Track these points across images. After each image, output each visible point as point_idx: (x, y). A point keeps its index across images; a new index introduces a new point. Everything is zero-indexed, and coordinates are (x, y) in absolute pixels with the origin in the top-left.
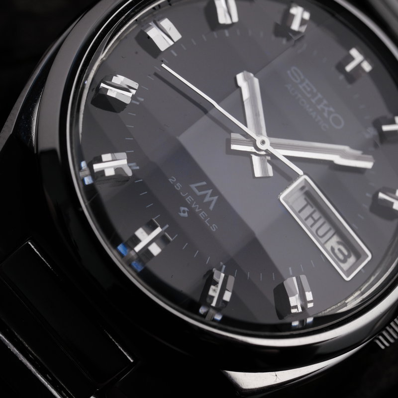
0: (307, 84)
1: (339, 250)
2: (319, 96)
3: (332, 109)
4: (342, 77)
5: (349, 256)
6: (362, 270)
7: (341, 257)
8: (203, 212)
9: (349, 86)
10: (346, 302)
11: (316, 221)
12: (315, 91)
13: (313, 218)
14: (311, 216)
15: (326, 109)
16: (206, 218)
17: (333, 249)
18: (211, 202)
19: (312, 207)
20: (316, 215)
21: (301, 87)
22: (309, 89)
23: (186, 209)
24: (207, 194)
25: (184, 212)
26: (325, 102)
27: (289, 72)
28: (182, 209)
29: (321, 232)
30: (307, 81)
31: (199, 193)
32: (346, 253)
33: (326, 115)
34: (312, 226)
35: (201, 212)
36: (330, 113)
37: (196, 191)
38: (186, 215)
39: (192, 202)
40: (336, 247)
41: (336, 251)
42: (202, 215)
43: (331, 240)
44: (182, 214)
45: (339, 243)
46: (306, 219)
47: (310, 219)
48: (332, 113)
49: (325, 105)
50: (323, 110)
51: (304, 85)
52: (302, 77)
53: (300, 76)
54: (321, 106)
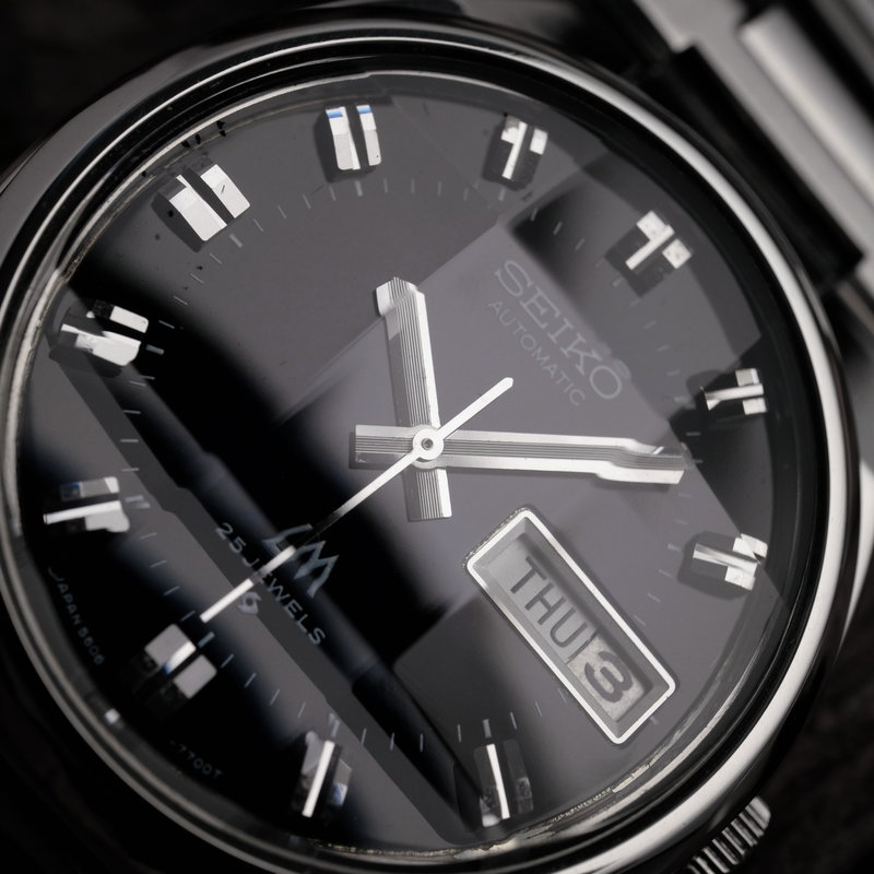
0: (540, 299)
1: (604, 671)
2: (568, 324)
3: (595, 355)
4: (619, 281)
5: (627, 685)
6: (652, 718)
7: (608, 687)
8: (294, 601)
9: (636, 301)
10: (615, 791)
11: (551, 610)
12: (558, 313)
13: (545, 604)
14: (540, 597)
15: (582, 354)
16: (299, 614)
17: (589, 670)
19: (544, 578)
20: (553, 596)
21: (524, 305)
22: (543, 311)
23: (254, 596)
24: (313, 551)
25: (250, 602)
26: (580, 338)
27: (498, 273)
29: (562, 635)
30: (540, 293)
32: (619, 677)
33: (580, 368)
34: (541, 621)
35: (287, 600)
36: (590, 363)
38: (254, 609)
39: (269, 580)
40: (598, 665)
41: (598, 675)
42: (292, 607)
43: (585, 651)
44: (245, 609)
45: (603, 656)
46: (528, 607)
47: (539, 604)
48: (596, 363)
49: (579, 346)
50: (575, 358)
51: (533, 300)
52: (529, 284)
53: (524, 282)
54: (571, 348)
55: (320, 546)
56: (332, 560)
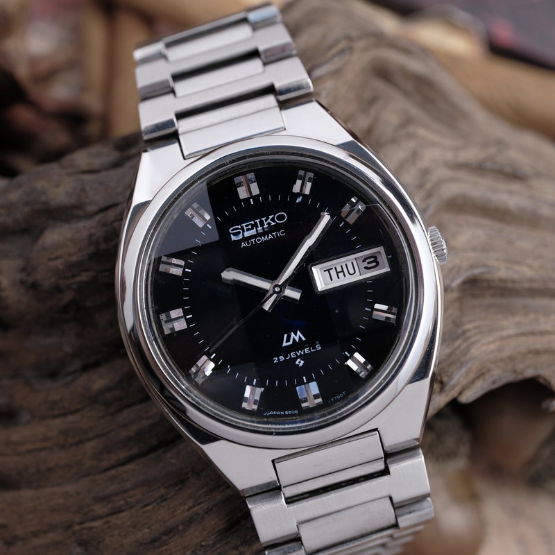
0: (246, 226)
1: (368, 263)
2: (258, 221)
3: (271, 217)
7: (374, 264)
11: (343, 271)
12: (253, 222)
13: (340, 272)
14: (337, 273)
15: (269, 221)
16: (310, 350)
17: (366, 268)
18: (300, 338)
19: (332, 269)
20: (339, 268)
22: (250, 227)
23: (299, 360)
25: (300, 362)
26: (264, 219)
28: (297, 363)
29: (352, 271)
30: (244, 225)
31: (291, 343)
32: (372, 259)
33: (273, 224)
34: (345, 276)
35: (304, 351)
36: (273, 220)
37: (288, 344)
38: (302, 362)
39: (296, 354)
41: (368, 266)
42: (307, 351)
44: (301, 365)
45: (364, 261)
46: (339, 278)
47: (339, 274)
48: (273, 218)
49: (266, 221)
50: (269, 224)
51: (245, 228)
52: (240, 227)
53: (238, 229)
54: (265, 224)
55: (293, 334)
56: (299, 333)
